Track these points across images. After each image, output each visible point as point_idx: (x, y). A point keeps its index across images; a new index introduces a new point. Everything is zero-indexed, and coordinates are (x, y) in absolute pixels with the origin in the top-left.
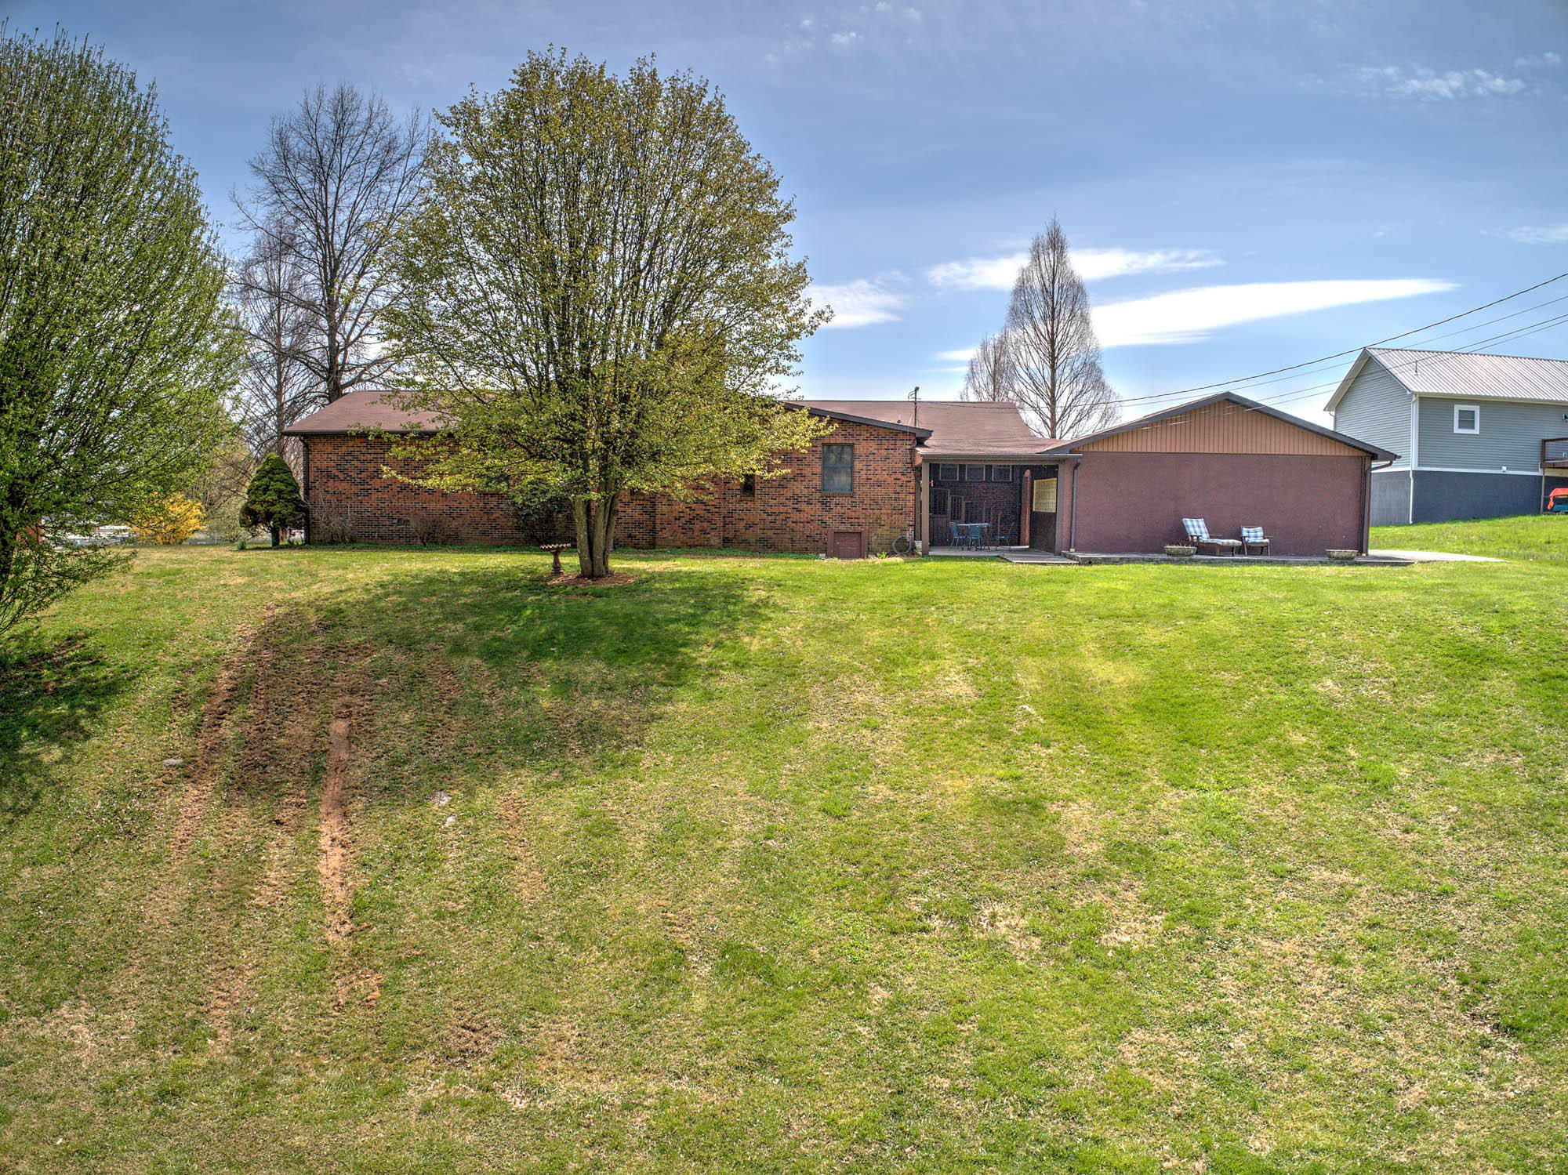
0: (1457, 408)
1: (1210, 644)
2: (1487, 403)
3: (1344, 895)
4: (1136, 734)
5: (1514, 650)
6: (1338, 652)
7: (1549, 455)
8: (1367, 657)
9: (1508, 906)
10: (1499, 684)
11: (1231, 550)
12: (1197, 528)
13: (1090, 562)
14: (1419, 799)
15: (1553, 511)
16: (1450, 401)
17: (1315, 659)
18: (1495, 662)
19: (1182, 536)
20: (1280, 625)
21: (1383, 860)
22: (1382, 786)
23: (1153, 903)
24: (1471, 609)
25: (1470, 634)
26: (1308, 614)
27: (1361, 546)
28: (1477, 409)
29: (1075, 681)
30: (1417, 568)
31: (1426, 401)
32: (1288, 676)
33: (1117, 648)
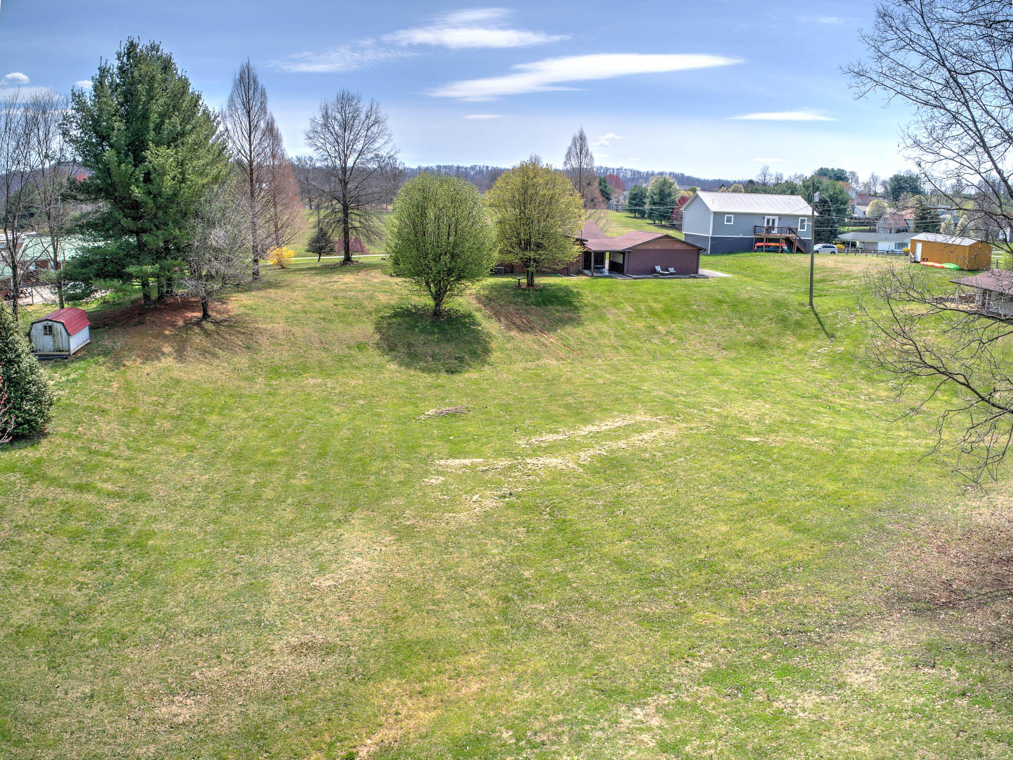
0: (726, 216)
1: (672, 299)
2: (735, 214)
3: (701, 336)
4: (664, 316)
5: (728, 300)
6: (696, 301)
7: (757, 231)
8: (701, 302)
9: (724, 337)
10: (725, 306)
11: (668, 274)
12: (658, 268)
13: (636, 278)
14: (710, 324)
15: (755, 251)
16: (724, 213)
17: (692, 302)
18: (726, 303)
19: (654, 271)
20: (685, 295)
21: (706, 332)
22: (705, 323)
23: (674, 338)
24: (720, 292)
25: (720, 297)
26: (689, 293)
27: (697, 272)
28: (733, 216)
29: (650, 307)
30: (711, 279)
31: (715, 213)
32: (688, 306)
33: (656, 301)
